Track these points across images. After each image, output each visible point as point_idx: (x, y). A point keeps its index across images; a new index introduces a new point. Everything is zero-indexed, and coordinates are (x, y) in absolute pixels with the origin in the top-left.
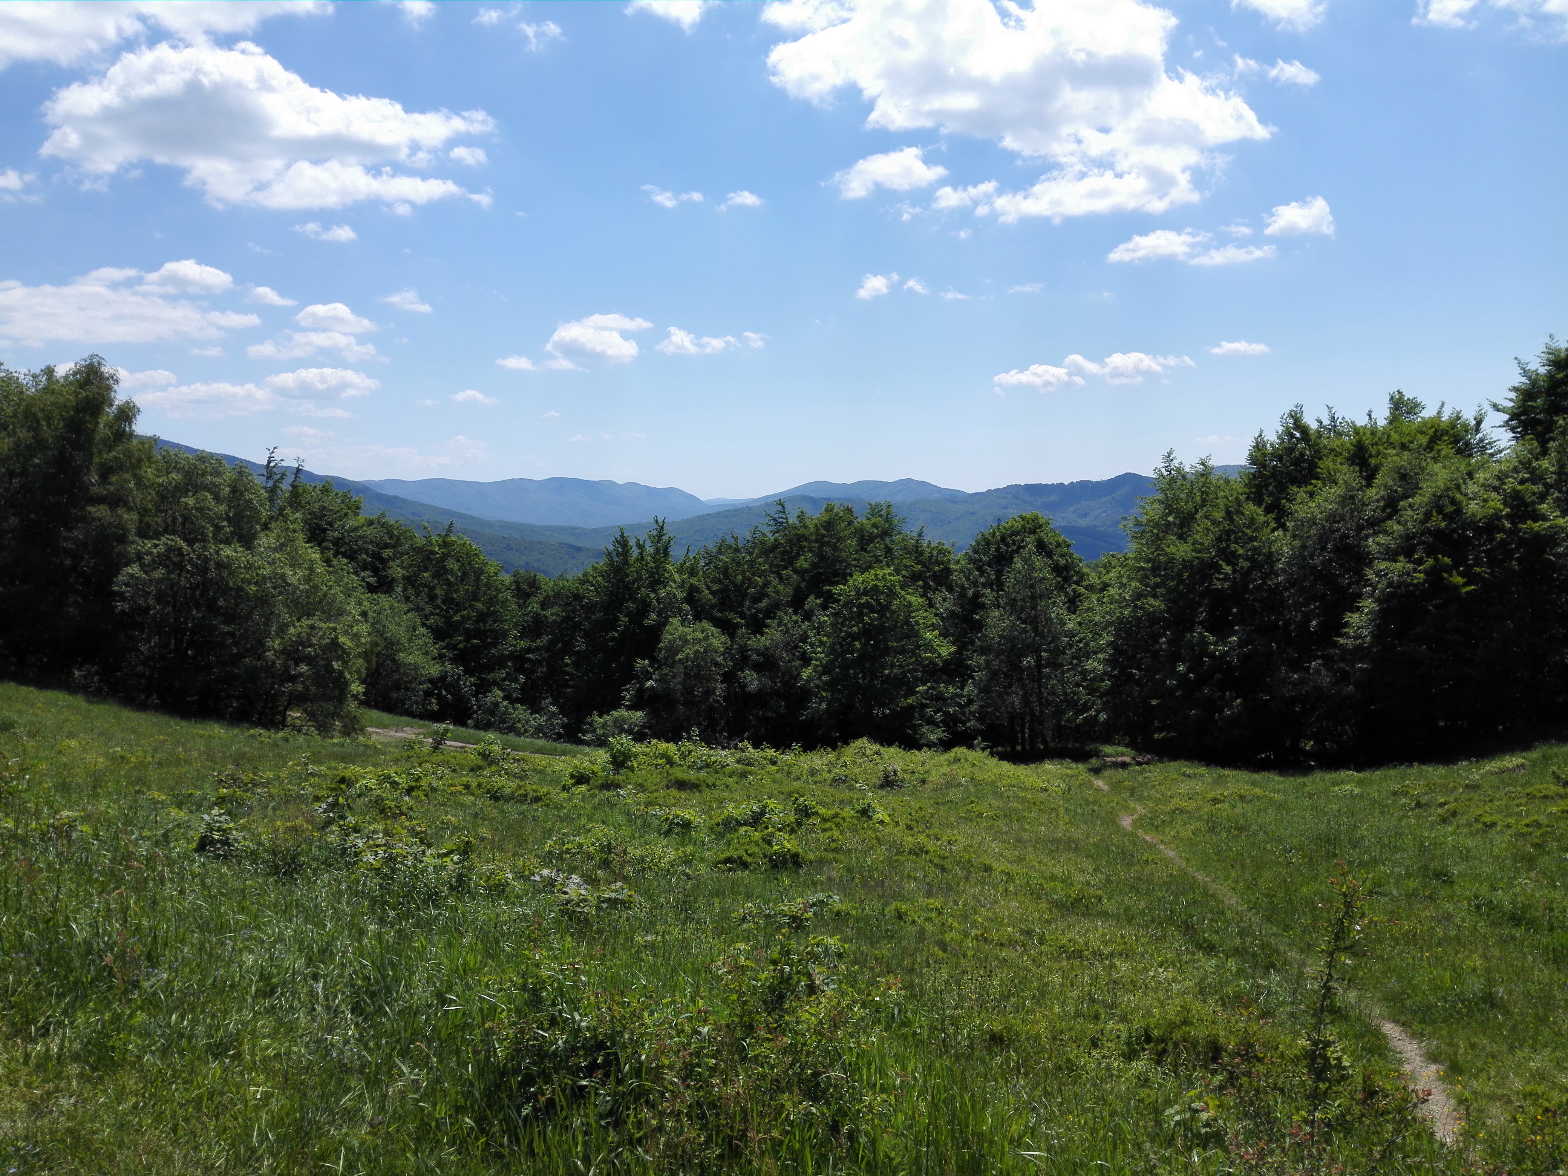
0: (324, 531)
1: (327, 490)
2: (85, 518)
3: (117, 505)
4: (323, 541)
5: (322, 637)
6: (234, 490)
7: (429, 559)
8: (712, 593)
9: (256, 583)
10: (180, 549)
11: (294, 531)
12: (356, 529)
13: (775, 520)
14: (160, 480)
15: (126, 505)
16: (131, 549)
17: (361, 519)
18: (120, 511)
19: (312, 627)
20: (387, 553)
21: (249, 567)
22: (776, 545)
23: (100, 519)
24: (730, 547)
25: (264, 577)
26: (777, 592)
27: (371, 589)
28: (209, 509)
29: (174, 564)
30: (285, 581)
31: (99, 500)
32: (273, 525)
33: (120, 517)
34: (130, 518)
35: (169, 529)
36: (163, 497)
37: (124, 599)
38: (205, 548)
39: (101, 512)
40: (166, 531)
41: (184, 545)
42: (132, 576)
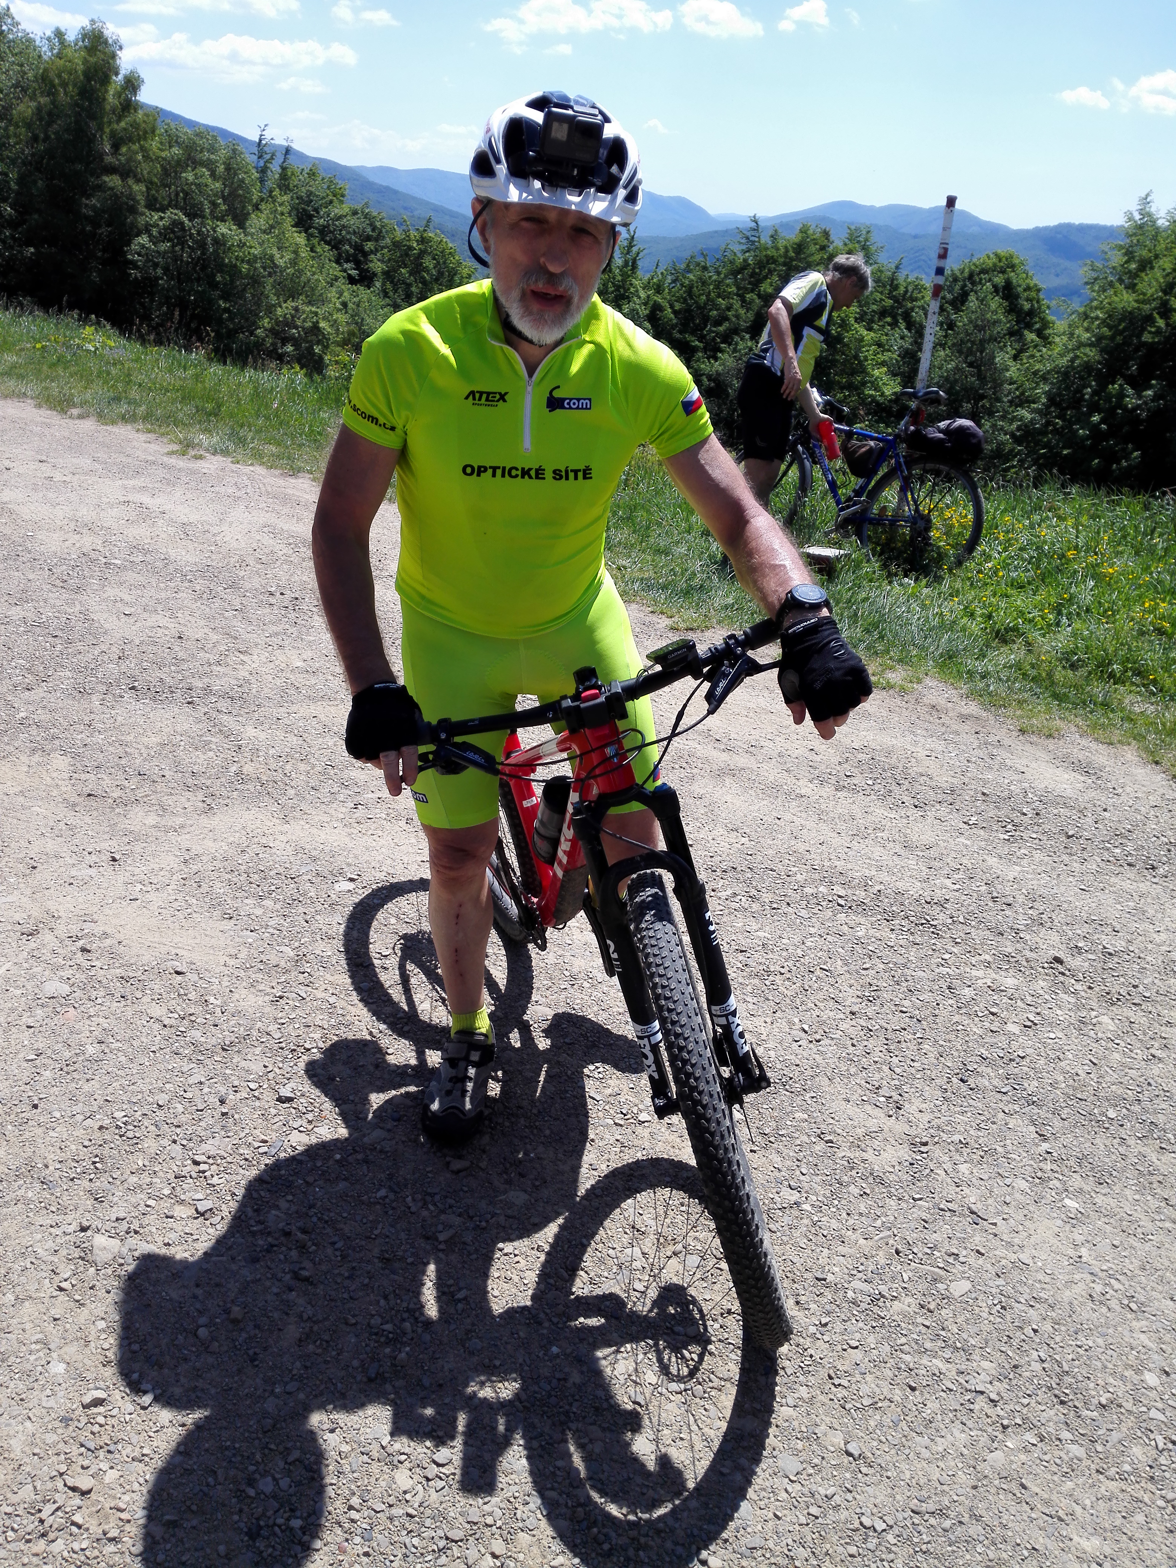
0: (311, 217)
1: (314, 174)
2: (101, 187)
3: (128, 176)
4: (310, 227)
5: (304, 321)
6: (228, 168)
7: (407, 255)
8: (675, 312)
9: (248, 262)
10: (182, 223)
11: (282, 214)
12: (340, 218)
13: (748, 238)
14: (163, 154)
15: (135, 176)
16: (141, 221)
17: (345, 209)
18: (130, 181)
19: (296, 309)
20: (369, 246)
21: (241, 245)
22: (745, 265)
23: (112, 189)
24: (698, 264)
25: (255, 256)
26: (737, 317)
27: (352, 280)
28: (206, 185)
29: (178, 238)
30: (272, 261)
31: (111, 170)
32: (263, 206)
33: (130, 187)
34: (138, 189)
35: (174, 204)
36: (166, 172)
37: (136, 267)
38: (203, 224)
39: (113, 181)
40: (169, 205)
41: (185, 220)
42: (143, 246)
